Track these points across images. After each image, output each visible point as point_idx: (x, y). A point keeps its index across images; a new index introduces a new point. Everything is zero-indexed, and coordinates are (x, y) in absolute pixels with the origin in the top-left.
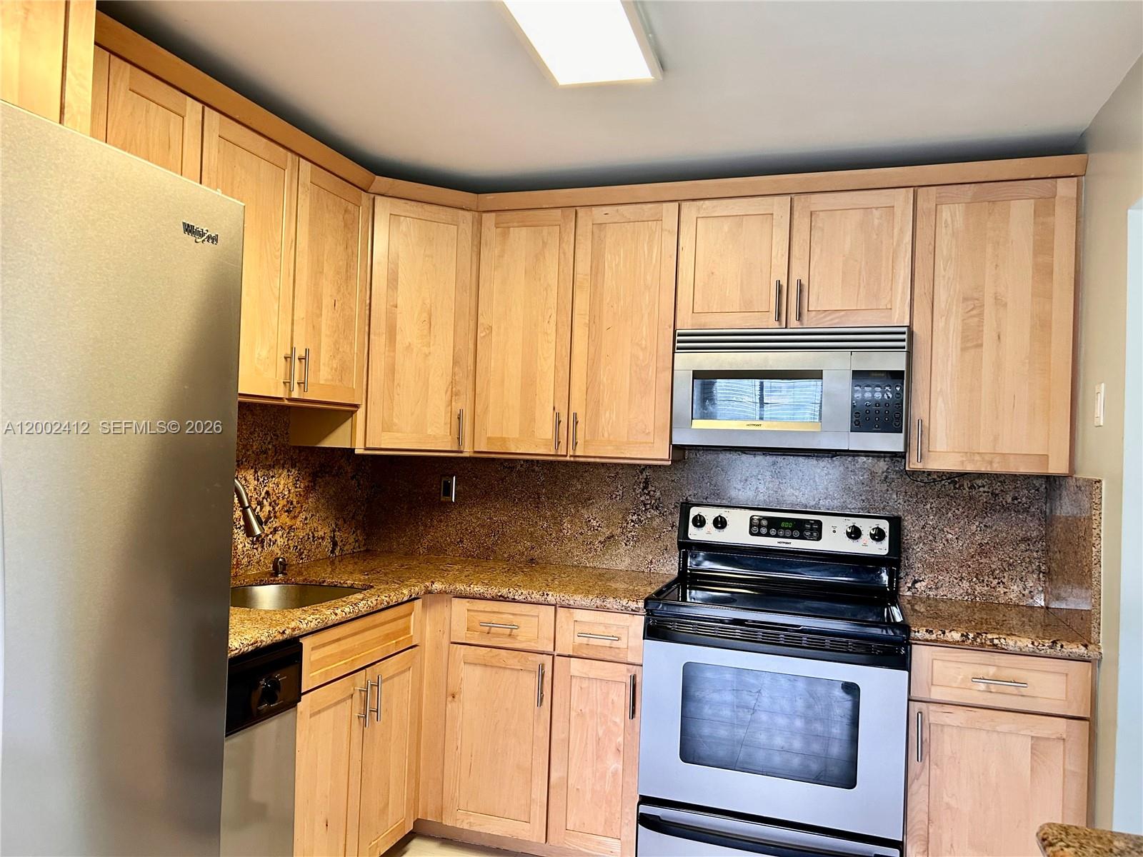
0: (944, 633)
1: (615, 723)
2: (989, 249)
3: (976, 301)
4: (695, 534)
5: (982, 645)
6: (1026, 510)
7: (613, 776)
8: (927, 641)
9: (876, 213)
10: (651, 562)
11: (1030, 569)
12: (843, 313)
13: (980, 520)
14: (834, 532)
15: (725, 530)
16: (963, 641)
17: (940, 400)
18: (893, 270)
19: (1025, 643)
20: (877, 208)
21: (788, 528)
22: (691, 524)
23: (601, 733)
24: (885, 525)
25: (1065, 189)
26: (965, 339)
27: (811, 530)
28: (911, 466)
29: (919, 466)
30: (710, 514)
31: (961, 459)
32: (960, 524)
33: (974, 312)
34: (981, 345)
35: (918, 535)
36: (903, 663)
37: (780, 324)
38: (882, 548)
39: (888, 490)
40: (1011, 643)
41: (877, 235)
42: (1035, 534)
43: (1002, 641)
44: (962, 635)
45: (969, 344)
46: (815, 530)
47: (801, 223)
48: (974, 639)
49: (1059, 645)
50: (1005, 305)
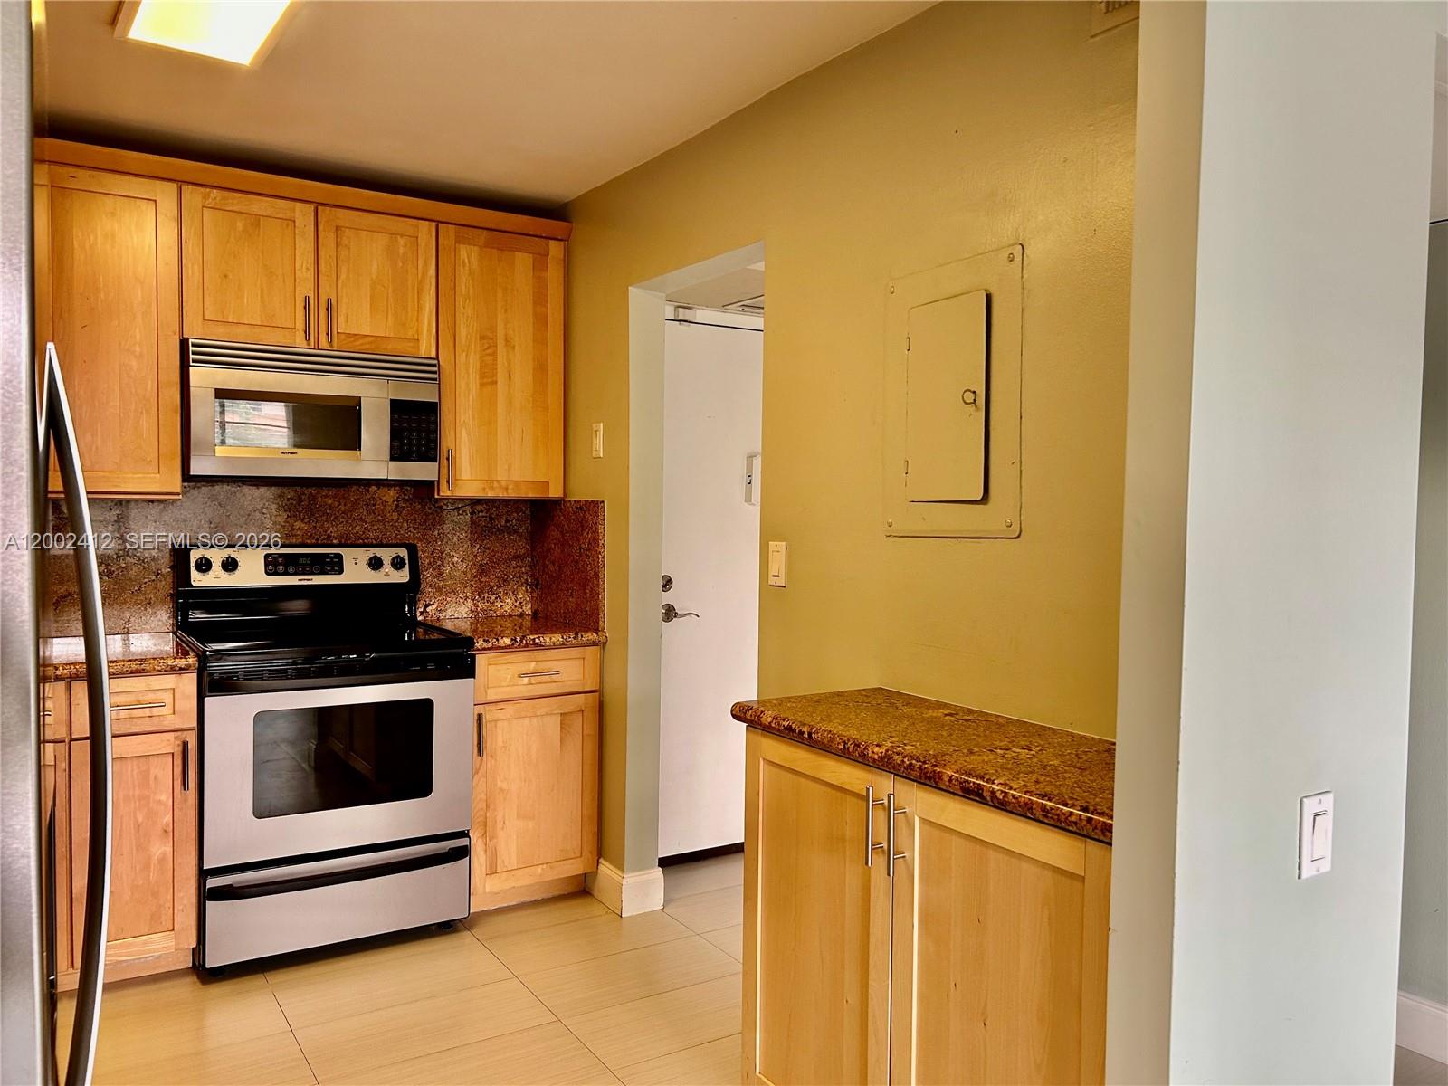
0: (497, 640)
1: (159, 802)
2: (500, 291)
3: (491, 341)
4: (198, 580)
5: (527, 645)
6: (516, 532)
7: (159, 862)
8: (484, 649)
9: (401, 241)
10: (129, 620)
11: (520, 583)
12: (373, 339)
13: (480, 542)
14: (356, 564)
15: (237, 572)
16: (513, 644)
17: (464, 432)
18: (418, 302)
19: (557, 638)
20: (402, 236)
21: (307, 564)
22: (193, 569)
23: (140, 818)
24: (404, 553)
25: (555, 249)
26: (483, 375)
27: (332, 564)
28: (441, 494)
29: (448, 493)
30: (217, 557)
31: (483, 486)
32: (464, 549)
33: (488, 351)
34: (496, 382)
35: (427, 561)
36: (469, 671)
37: (309, 344)
38: (402, 576)
39: (398, 519)
40: (548, 640)
41: (403, 263)
42: (523, 551)
43: (542, 639)
44: (512, 640)
45: (485, 380)
46: (336, 565)
47: (327, 238)
48: (521, 641)
49: (580, 636)
50: (514, 347)
